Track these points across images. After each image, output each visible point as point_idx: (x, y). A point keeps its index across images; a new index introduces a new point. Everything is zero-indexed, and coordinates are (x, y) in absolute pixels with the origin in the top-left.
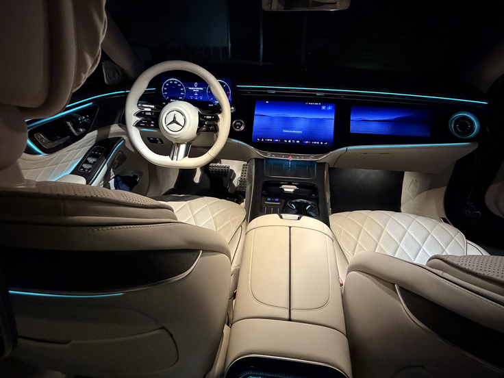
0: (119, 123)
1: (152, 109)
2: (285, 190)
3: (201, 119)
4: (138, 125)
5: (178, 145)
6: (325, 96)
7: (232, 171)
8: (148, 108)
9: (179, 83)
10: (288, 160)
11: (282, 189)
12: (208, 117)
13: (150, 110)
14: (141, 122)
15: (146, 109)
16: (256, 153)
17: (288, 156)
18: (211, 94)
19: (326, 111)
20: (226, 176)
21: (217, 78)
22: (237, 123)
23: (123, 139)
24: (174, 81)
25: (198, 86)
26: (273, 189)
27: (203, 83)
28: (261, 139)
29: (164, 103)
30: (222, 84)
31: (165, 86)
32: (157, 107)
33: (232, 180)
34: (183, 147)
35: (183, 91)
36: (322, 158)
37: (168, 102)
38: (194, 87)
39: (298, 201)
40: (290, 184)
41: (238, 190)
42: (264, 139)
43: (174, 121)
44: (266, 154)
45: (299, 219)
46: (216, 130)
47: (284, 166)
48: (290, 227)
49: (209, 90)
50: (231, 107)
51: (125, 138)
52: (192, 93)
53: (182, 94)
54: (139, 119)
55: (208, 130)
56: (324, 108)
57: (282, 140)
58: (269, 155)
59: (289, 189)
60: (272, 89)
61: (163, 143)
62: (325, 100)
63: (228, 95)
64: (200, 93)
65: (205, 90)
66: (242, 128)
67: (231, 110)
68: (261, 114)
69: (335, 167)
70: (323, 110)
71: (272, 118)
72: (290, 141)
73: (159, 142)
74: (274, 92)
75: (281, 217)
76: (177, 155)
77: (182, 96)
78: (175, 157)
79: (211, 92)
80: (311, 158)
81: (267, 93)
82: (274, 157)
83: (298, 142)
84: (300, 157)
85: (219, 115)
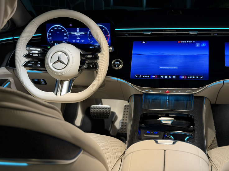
0: (6, 66)
1: (38, 51)
2: (163, 122)
3: (83, 58)
4: (26, 65)
5: (62, 82)
6: (198, 34)
7: (113, 113)
8: (36, 51)
9: (63, 29)
10: (166, 95)
11: (160, 121)
12: (89, 56)
13: (37, 52)
14: (29, 62)
15: (33, 52)
16: (134, 89)
17: (165, 91)
18: (92, 37)
19: (201, 48)
20: (108, 118)
21: (97, 22)
22: (116, 63)
23: (9, 81)
24: (57, 27)
25: (80, 31)
26: (151, 121)
27: (84, 27)
28: (138, 76)
29: (49, 47)
30: (101, 28)
31: (50, 32)
32: (43, 50)
33: (113, 122)
34: (66, 84)
35: (66, 36)
36: (198, 92)
37: (52, 45)
38: (76, 31)
39: (176, 132)
40: (167, 115)
41: (120, 132)
42: (142, 76)
43: (59, 60)
44: (143, 89)
45: (174, 143)
46: (96, 67)
47: (162, 101)
48: (165, 151)
49: (90, 33)
50: (109, 47)
51: (11, 79)
52: (74, 37)
53: (65, 38)
54: (27, 60)
55: (89, 67)
56: (198, 45)
57: (159, 76)
58: (147, 90)
59: (167, 121)
60: (148, 30)
61: (46, 83)
62: (198, 38)
63: (107, 38)
64: (82, 37)
65: (86, 34)
66: (121, 66)
67: (110, 50)
68: (138, 53)
69: (217, 103)
70: (198, 48)
71: (148, 57)
72: (166, 77)
73: (43, 83)
74: (150, 33)
75: (157, 142)
76: (61, 91)
77: (65, 40)
78: (59, 93)
79: (92, 35)
80: (188, 92)
81: (143, 34)
82: (151, 92)
83: (174, 77)
84: (177, 91)
85: (99, 54)
